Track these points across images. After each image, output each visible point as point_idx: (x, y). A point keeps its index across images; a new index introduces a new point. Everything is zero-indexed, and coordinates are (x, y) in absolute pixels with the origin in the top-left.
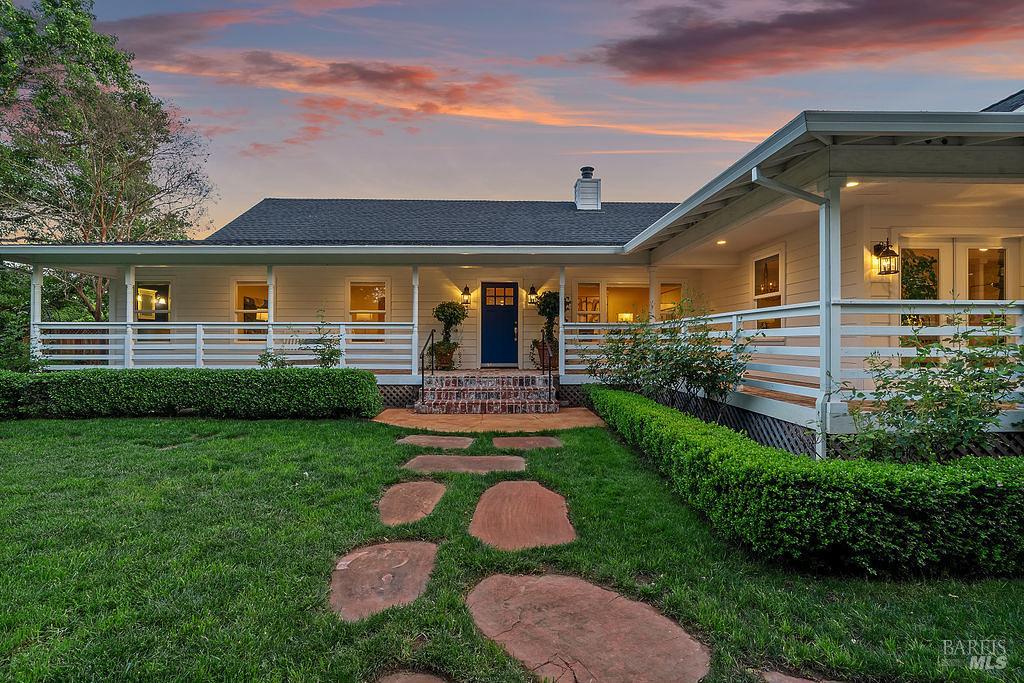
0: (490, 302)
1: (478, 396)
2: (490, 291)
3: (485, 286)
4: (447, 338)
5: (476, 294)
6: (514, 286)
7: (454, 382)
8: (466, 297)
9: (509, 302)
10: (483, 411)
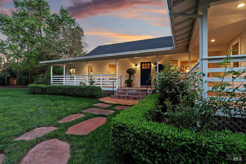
0: (143, 68)
1: (129, 94)
2: (143, 65)
3: (142, 63)
4: (130, 79)
5: (139, 66)
6: (150, 63)
7: (125, 90)
8: (136, 67)
9: (149, 68)
10: (128, 99)
